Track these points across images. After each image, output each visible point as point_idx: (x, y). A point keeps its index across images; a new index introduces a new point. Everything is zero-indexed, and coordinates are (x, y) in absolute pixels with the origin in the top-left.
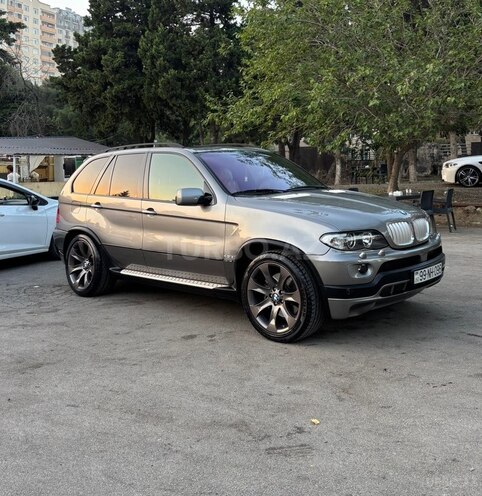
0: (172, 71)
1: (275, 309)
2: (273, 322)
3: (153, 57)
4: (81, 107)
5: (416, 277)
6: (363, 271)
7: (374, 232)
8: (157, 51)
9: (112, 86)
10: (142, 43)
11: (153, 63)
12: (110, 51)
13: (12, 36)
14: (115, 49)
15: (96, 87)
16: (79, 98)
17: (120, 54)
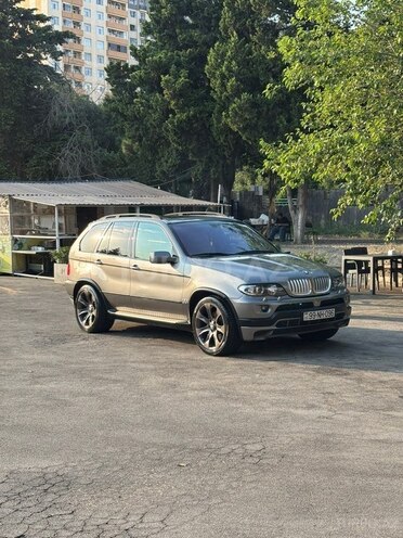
0: (245, 96)
1: (211, 334)
2: (208, 342)
3: (223, 76)
4: (140, 140)
5: (305, 316)
6: (266, 311)
7: (278, 285)
8: (229, 69)
9: (174, 114)
10: (211, 58)
11: (223, 85)
12: (173, 67)
13: (60, 48)
14: (179, 65)
15: (156, 116)
16: (137, 129)
17: (184, 72)
